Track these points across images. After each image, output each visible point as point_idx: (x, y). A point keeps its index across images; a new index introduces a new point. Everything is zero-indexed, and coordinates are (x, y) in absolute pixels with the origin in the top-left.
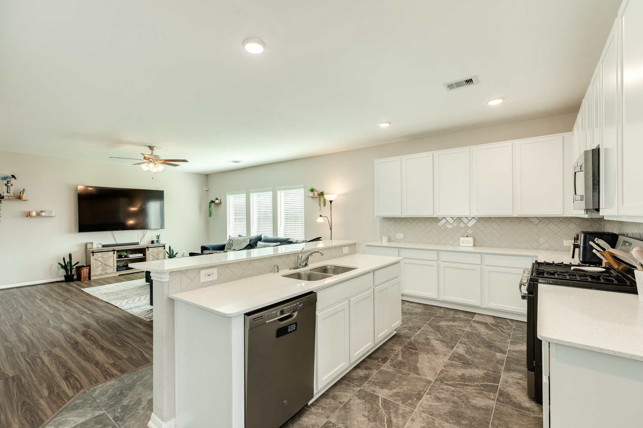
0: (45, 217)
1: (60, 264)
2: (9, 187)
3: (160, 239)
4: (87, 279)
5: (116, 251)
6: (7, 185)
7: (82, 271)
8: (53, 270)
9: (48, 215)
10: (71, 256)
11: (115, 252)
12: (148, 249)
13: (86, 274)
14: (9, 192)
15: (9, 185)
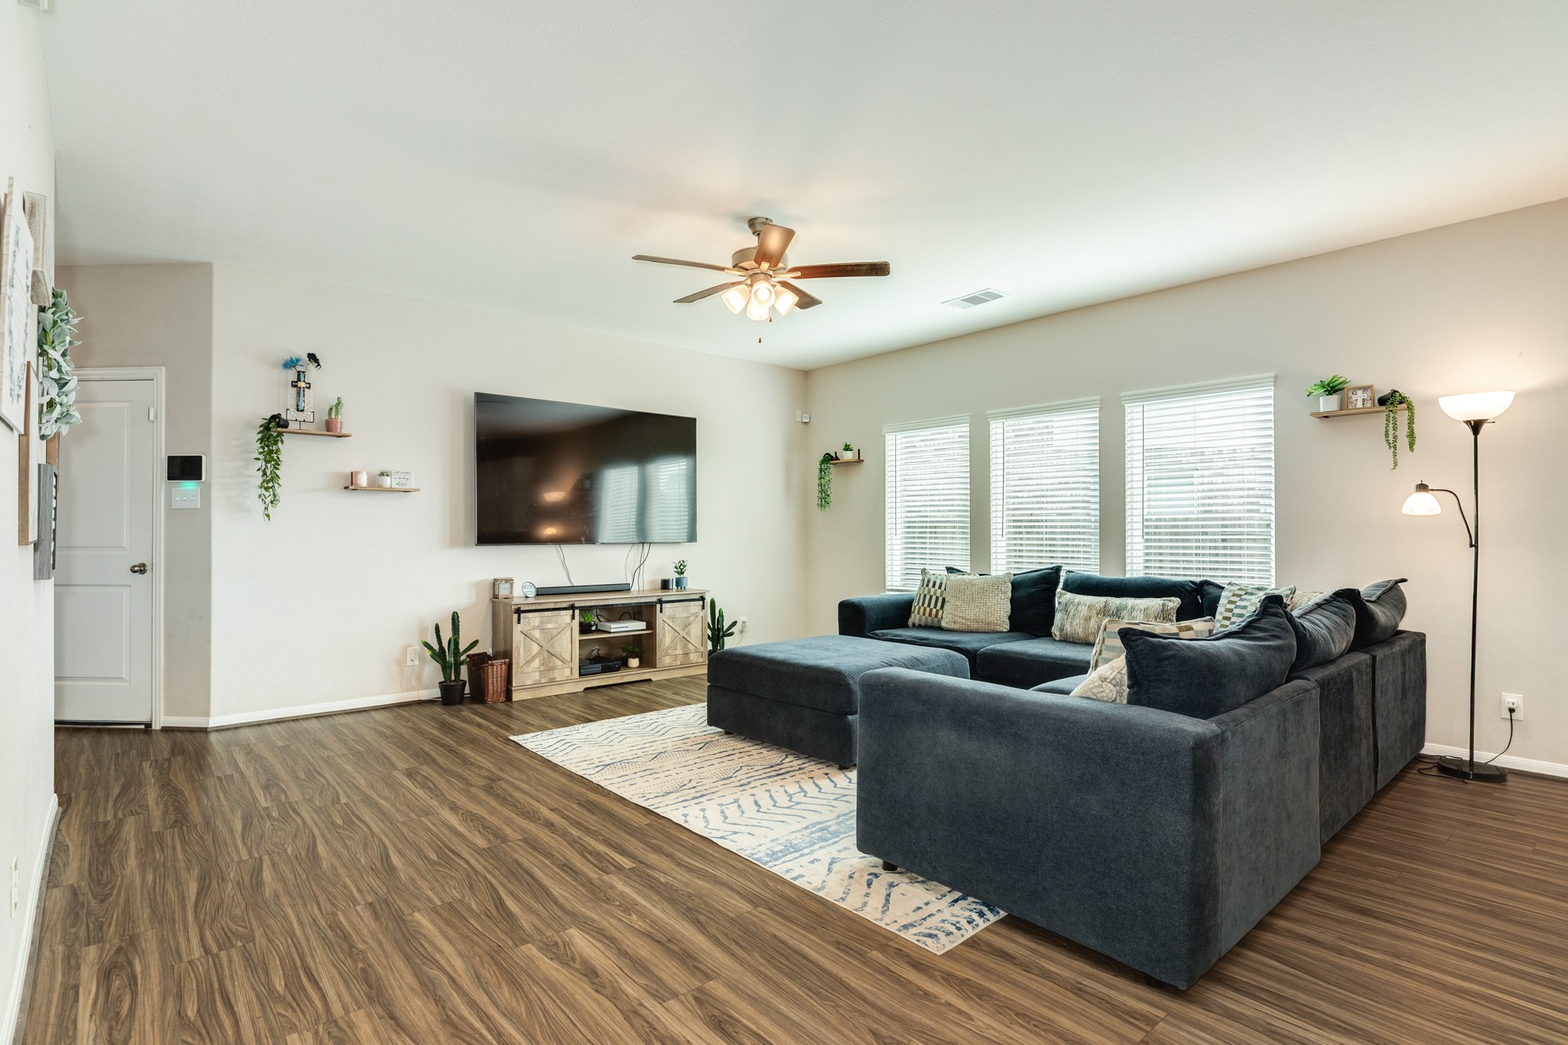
0: (391, 490)
1: (427, 645)
2: (302, 389)
3: (685, 575)
4: (503, 699)
5: (577, 608)
6: (296, 386)
7: (490, 671)
8: (409, 663)
9: (397, 486)
10: (457, 622)
11: (577, 612)
12: (661, 606)
13: (499, 683)
14: (301, 408)
15: (302, 384)
